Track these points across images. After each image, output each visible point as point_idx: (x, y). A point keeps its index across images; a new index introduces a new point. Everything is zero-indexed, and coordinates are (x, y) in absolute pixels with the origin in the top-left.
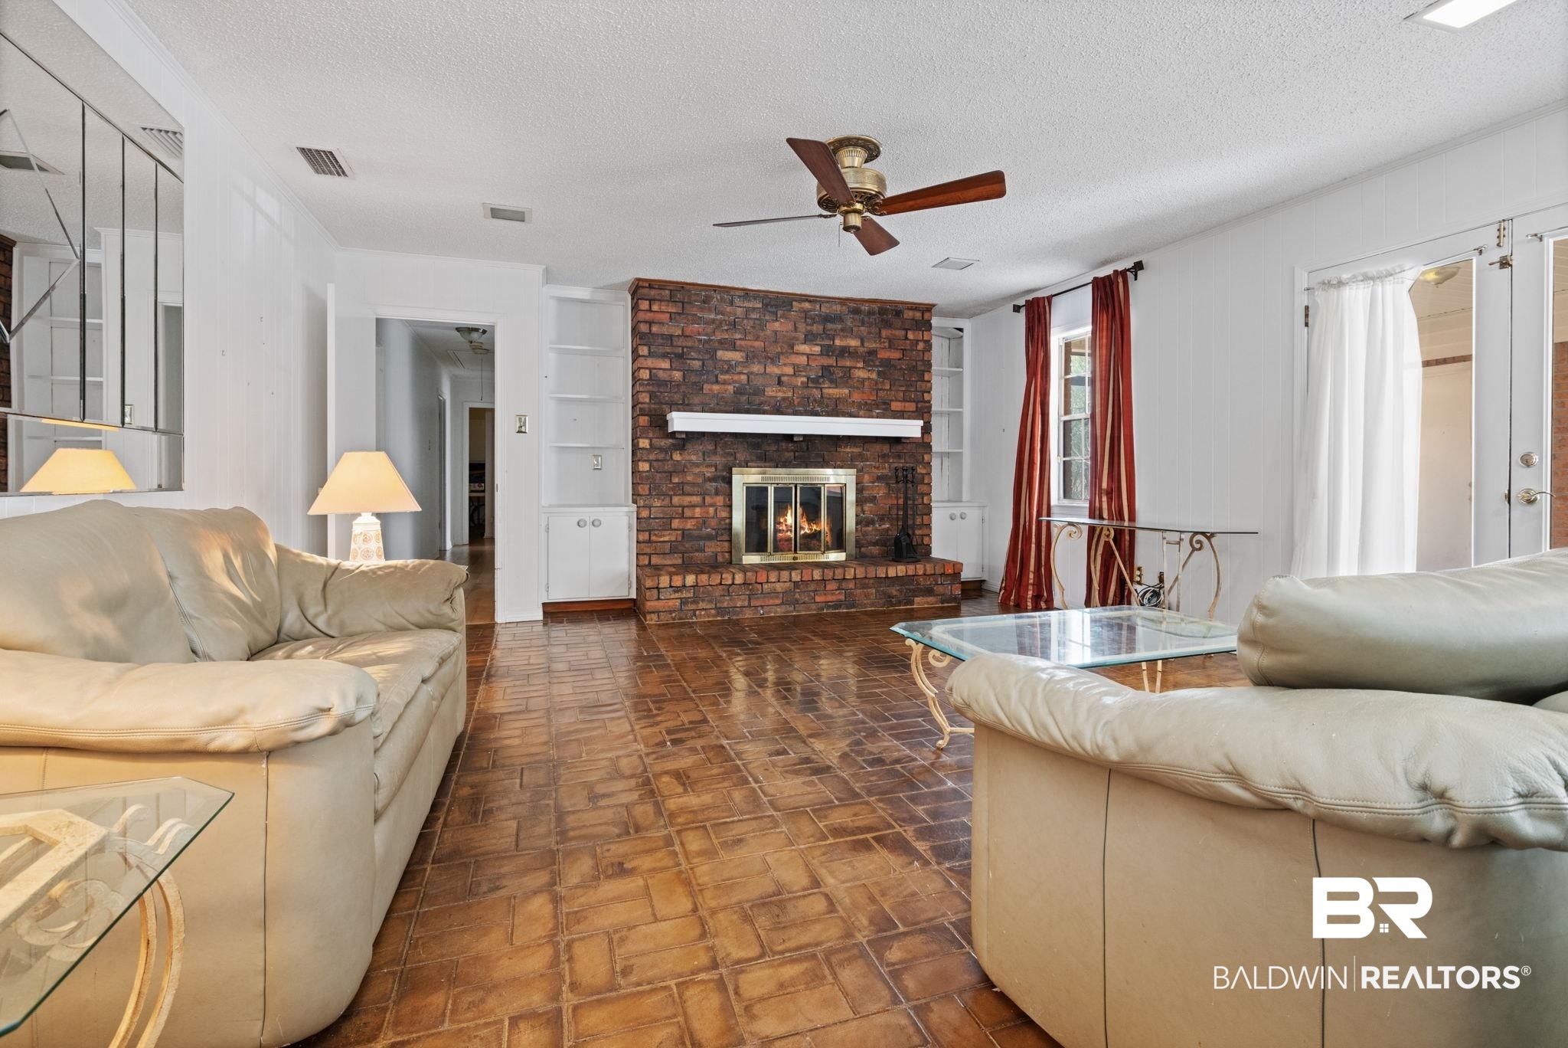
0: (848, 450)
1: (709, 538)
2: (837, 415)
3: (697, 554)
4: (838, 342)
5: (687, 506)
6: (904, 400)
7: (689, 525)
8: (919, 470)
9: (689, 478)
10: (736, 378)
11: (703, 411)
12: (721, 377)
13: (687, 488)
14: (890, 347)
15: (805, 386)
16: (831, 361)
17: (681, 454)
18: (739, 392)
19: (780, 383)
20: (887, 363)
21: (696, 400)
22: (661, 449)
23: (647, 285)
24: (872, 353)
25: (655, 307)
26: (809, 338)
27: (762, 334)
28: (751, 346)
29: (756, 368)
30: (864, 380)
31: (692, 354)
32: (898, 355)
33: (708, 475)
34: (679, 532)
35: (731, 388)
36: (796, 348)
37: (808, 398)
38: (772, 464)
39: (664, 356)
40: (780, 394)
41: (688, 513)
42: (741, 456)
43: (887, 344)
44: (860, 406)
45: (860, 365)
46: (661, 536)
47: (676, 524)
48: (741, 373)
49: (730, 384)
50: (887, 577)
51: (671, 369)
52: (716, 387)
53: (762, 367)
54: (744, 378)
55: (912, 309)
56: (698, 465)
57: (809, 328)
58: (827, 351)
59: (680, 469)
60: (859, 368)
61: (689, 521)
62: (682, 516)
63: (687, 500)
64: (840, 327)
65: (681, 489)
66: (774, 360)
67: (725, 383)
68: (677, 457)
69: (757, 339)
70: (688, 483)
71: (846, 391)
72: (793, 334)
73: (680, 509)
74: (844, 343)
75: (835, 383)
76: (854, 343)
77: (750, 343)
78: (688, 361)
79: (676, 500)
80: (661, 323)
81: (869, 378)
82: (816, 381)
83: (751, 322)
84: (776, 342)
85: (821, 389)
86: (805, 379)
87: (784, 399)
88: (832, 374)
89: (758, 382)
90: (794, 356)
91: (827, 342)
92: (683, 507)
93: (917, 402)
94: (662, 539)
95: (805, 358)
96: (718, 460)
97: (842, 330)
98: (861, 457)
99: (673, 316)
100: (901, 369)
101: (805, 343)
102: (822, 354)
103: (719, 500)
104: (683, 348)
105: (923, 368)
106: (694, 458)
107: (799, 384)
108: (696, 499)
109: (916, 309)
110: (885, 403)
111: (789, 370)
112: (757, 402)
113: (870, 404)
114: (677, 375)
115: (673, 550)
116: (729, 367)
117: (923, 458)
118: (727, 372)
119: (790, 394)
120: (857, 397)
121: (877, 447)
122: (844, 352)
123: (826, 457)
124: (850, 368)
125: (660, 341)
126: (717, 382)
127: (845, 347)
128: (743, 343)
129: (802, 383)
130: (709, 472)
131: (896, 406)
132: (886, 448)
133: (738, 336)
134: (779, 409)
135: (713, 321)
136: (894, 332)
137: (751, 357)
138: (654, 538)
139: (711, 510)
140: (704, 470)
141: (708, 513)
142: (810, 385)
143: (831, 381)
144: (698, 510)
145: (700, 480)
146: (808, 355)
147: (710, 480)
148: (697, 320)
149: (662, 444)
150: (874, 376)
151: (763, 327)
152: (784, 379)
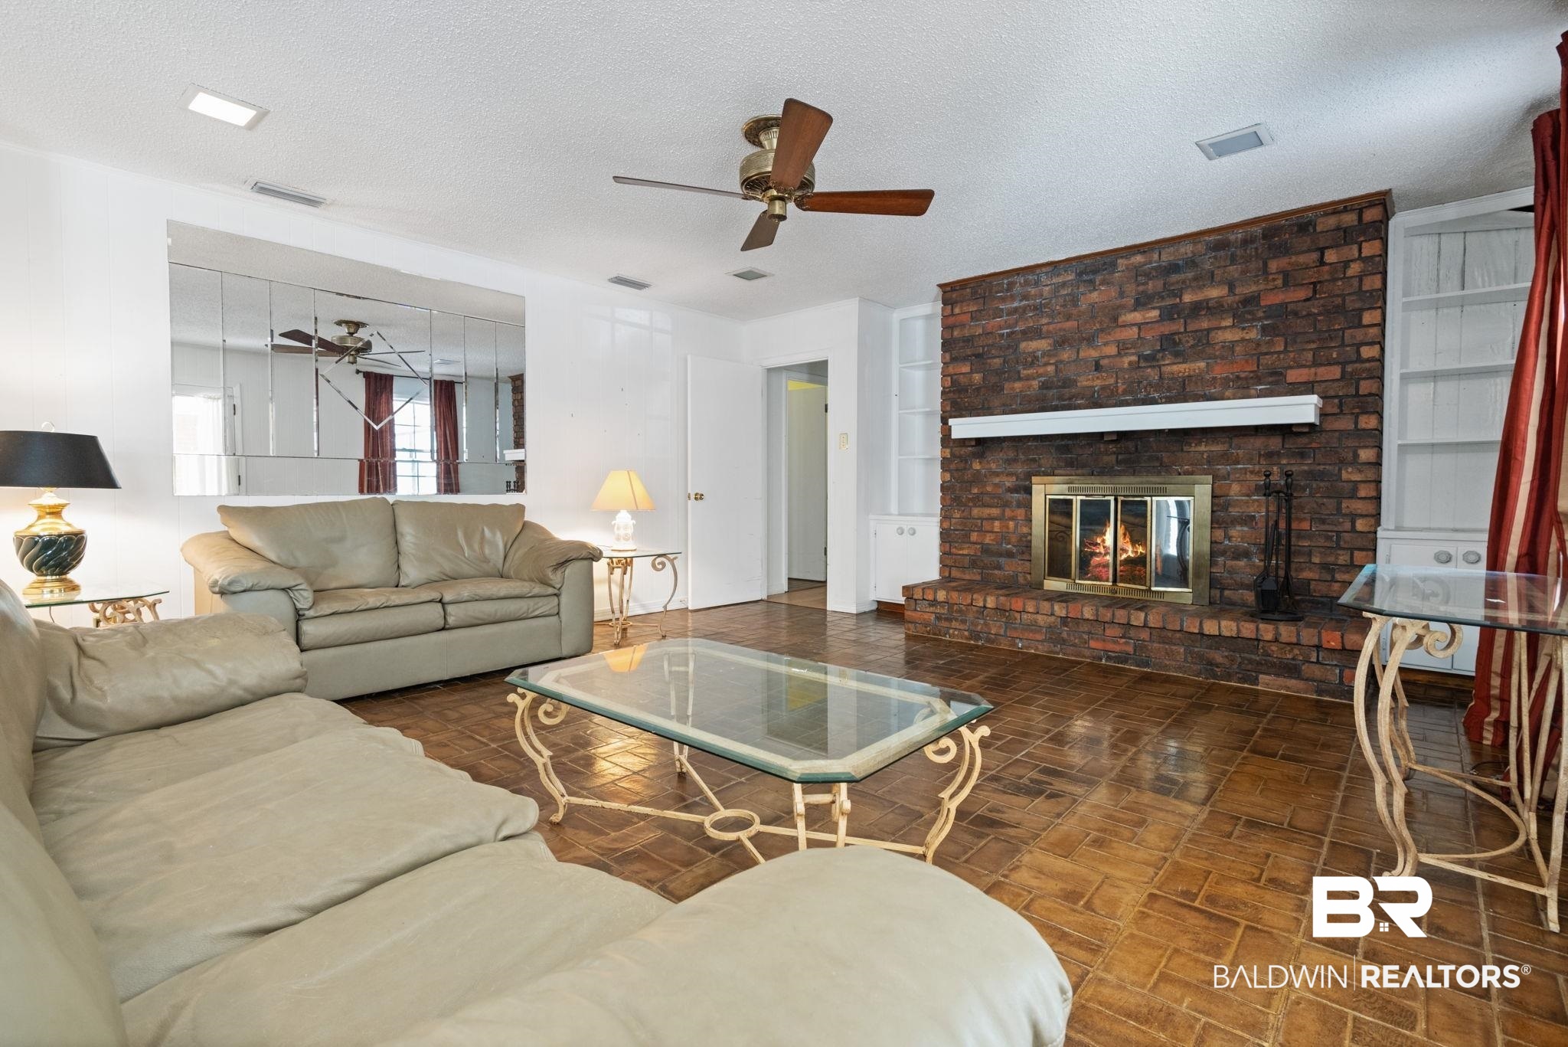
0: (1202, 448)
1: (1010, 555)
2: (1185, 400)
3: (996, 572)
4: (1187, 298)
5: (986, 519)
6: (1316, 364)
7: (988, 539)
8: (1345, 476)
9: (989, 489)
10: (1041, 370)
11: (1004, 413)
12: (1024, 373)
13: (986, 499)
14: (1286, 284)
15: (1135, 367)
16: (1178, 326)
17: (980, 463)
18: (1045, 386)
19: (1098, 367)
20: (1282, 311)
21: (996, 402)
22: (960, 457)
23: (949, 289)
24: (1251, 301)
25: (957, 310)
26: (1140, 303)
27: (1074, 311)
28: (1060, 330)
29: (1066, 355)
30: (1234, 343)
31: (993, 352)
32: (1302, 294)
33: (1008, 484)
34: (979, 546)
35: (1035, 384)
36: (1122, 319)
37: (1140, 382)
38: (1086, 471)
39: (965, 359)
40: (1098, 383)
41: (986, 526)
42: (1047, 461)
43: (1279, 282)
44: (1225, 383)
45: (1228, 322)
46: (961, 549)
47: (974, 537)
48: (1046, 364)
49: (1034, 379)
50: (1201, 634)
51: (972, 372)
52: (1018, 385)
53: (1074, 350)
54: (1051, 369)
55: (1335, 212)
56: (998, 474)
57: (1141, 288)
58: (1168, 315)
59: (977, 479)
60: (1226, 328)
61: (988, 535)
62: (981, 530)
63: (987, 511)
64: (1190, 275)
65: (978, 501)
66: (1090, 340)
67: (1028, 378)
68: (976, 466)
69: (1068, 318)
70: (988, 493)
71: (1202, 364)
72: (1118, 302)
73: (979, 521)
74: (1199, 296)
75: (1180, 356)
76: (1214, 293)
77: (1059, 325)
78: (989, 361)
79: (976, 512)
80: (963, 326)
81: (1243, 340)
82: (1151, 359)
83: (1061, 300)
84: (1093, 317)
85: (1160, 367)
86: (1134, 358)
87: (1103, 388)
88: (1175, 344)
89: (1070, 372)
90: (1118, 329)
91: (1169, 302)
92: (983, 519)
93: (1343, 364)
94: (961, 552)
95: (1135, 329)
96: (1020, 469)
97: (1196, 279)
98: (1225, 458)
99: (974, 315)
100: (1309, 315)
101: (1135, 310)
102: (1162, 319)
103: (1020, 513)
104: (983, 347)
105: (1358, 305)
106: (993, 466)
107: (1126, 365)
108: (995, 512)
109: (1345, 210)
110: (1274, 373)
111: (1112, 350)
112: (1067, 396)
113: (1246, 378)
114: (977, 377)
115: (974, 564)
116: (1033, 360)
117: (1356, 456)
118: (1032, 364)
119: (1112, 381)
120: (1220, 371)
121: (1258, 442)
122: (1197, 309)
123: (1165, 460)
124: (1209, 330)
125: (961, 344)
126: (1020, 379)
127: (1200, 302)
128: (1051, 327)
129: (1130, 363)
130: (1009, 482)
131: (1293, 376)
132: (1275, 443)
133: (1044, 321)
134: (1095, 402)
135: (1016, 310)
136: (1294, 258)
137: (1062, 342)
138: (954, 550)
139: (1011, 524)
140: (1004, 479)
141: (1008, 528)
142: (1142, 364)
143: (1177, 354)
144: (997, 523)
145: (1000, 491)
146: (1139, 326)
147: (1011, 490)
148: (998, 313)
149: (962, 453)
150: (1253, 334)
151: (1074, 301)
152: (1103, 362)
